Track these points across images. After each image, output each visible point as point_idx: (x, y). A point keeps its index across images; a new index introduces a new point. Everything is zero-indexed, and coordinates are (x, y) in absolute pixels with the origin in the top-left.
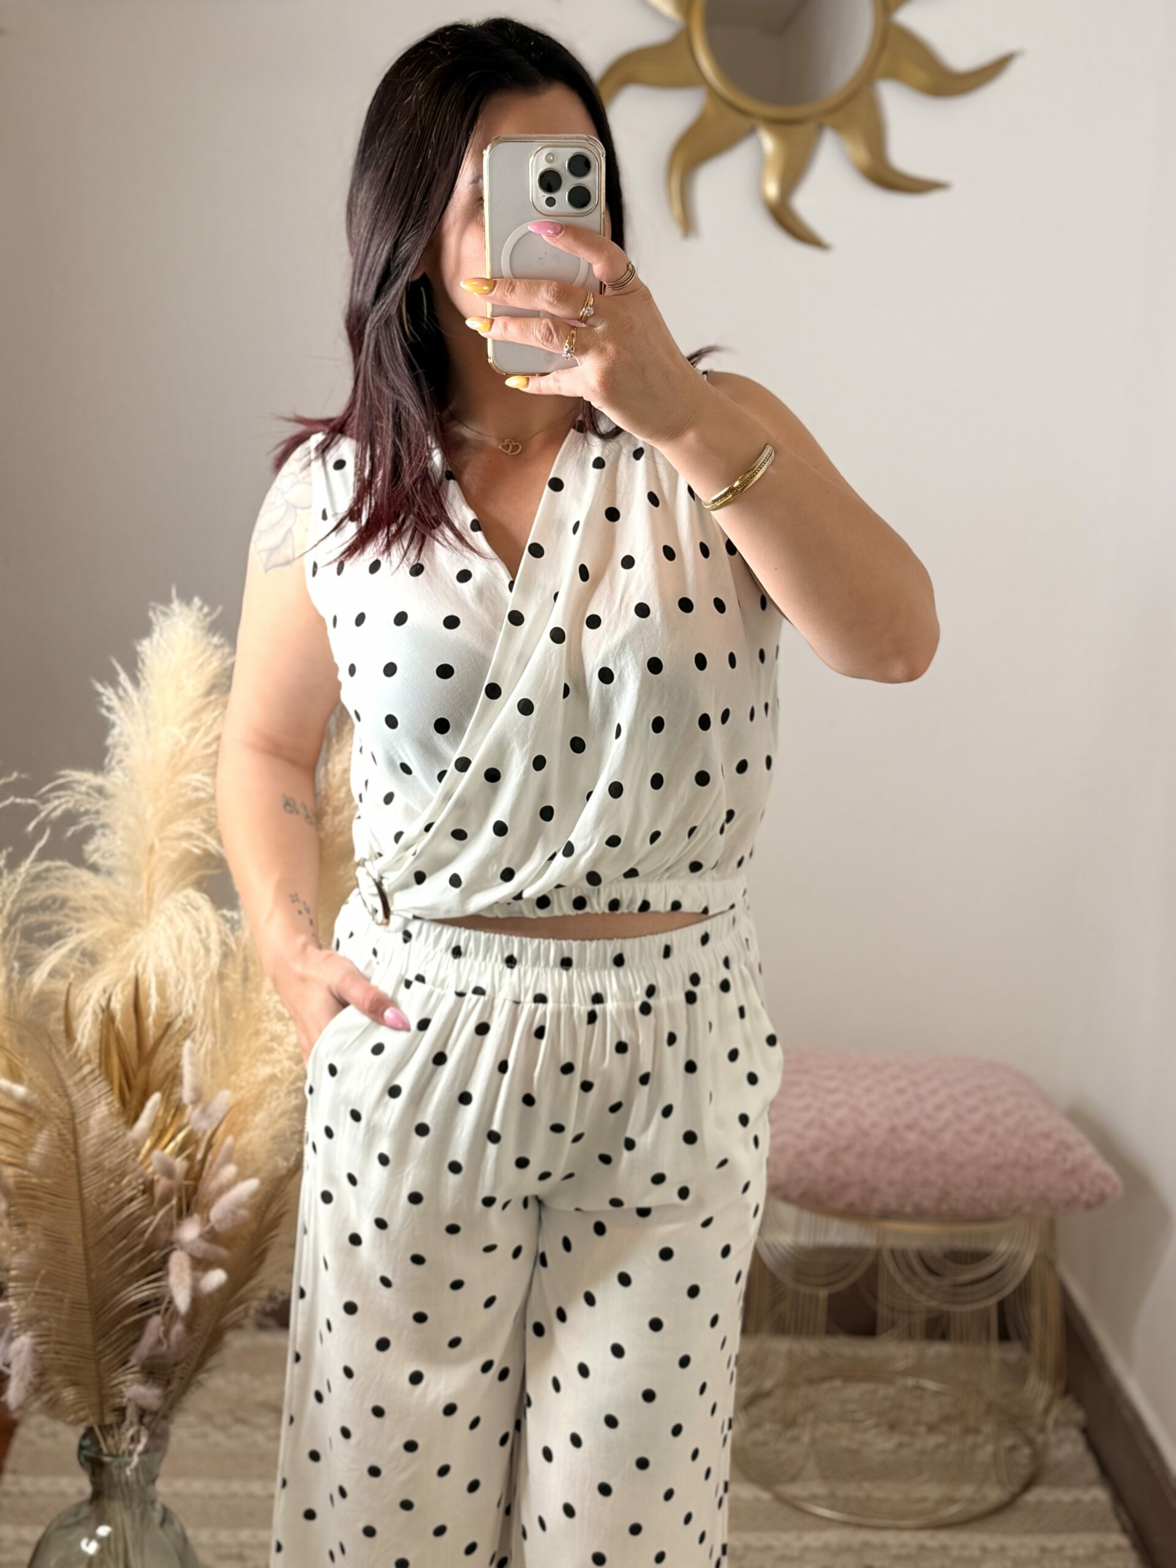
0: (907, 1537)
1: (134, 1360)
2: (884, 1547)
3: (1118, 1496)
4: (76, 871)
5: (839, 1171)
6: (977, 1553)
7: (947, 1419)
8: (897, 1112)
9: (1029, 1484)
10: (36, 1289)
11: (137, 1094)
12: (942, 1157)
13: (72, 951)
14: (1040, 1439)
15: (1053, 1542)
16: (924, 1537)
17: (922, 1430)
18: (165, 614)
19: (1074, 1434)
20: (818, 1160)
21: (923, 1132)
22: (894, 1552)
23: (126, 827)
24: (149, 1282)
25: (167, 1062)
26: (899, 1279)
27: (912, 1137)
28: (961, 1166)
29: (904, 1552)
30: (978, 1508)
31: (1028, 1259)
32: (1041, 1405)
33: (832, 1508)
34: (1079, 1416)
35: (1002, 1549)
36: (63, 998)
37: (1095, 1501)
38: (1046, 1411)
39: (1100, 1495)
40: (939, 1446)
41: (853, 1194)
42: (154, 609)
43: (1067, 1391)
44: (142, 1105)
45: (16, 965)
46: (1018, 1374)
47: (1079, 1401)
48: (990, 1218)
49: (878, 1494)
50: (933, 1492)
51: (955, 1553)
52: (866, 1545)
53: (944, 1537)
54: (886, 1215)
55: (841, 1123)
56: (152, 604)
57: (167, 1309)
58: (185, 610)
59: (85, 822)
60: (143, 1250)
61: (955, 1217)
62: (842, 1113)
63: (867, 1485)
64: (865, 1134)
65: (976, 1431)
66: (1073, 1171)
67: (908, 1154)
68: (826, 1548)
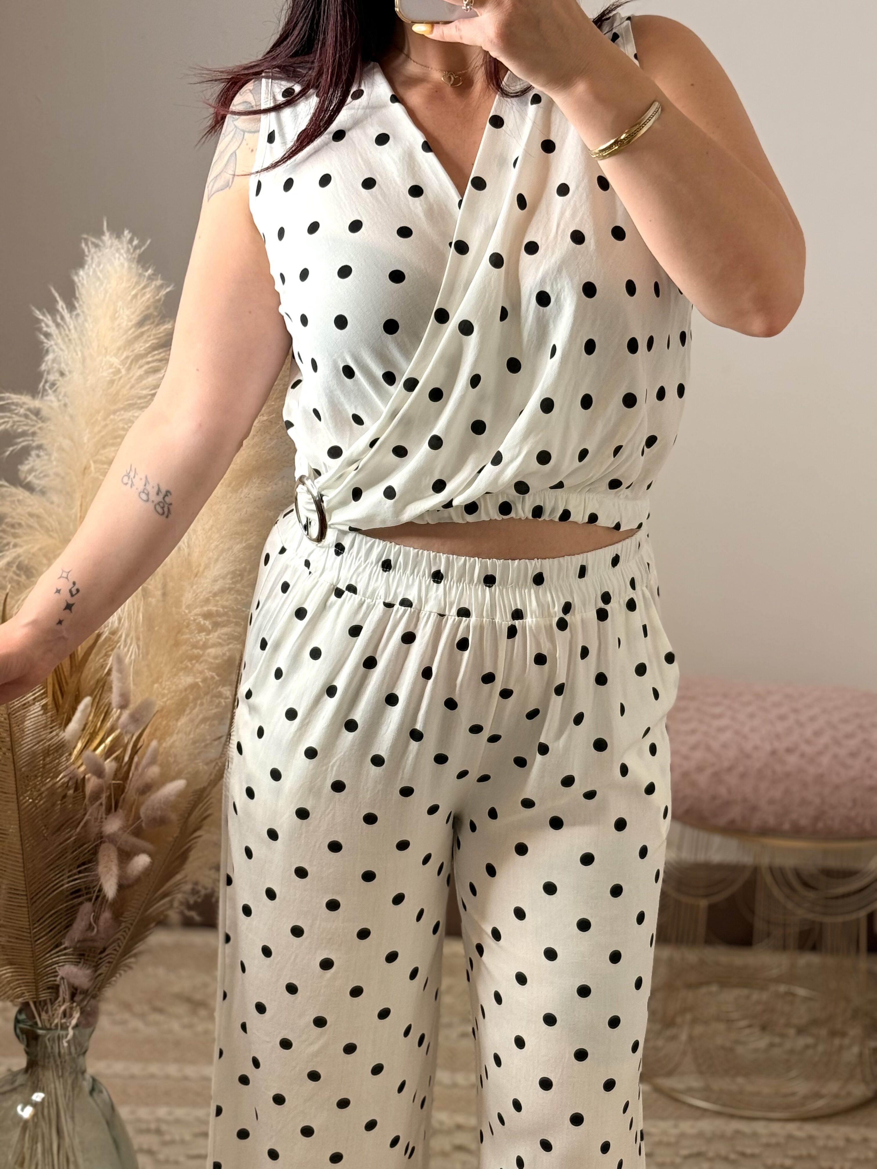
0: (776, 1127)
1: (66, 944)
2: (755, 1135)
4: (13, 490)
5: (722, 791)
6: (841, 1143)
7: (815, 1022)
8: (778, 737)
11: (69, 698)
12: (820, 779)
13: (9, 564)
16: (792, 1128)
17: (792, 1032)
18: (96, 246)
20: (703, 779)
21: (802, 755)
22: (764, 1140)
23: (61, 449)
24: (80, 872)
25: (97, 671)
26: (776, 891)
27: (792, 760)
28: (837, 787)
29: (773, 1140)
30: (842, 1103)
33: (707, 1099)
35: (865, 1140)
40: (807, 1047)
41: (735, 813)
42: (86, 240)
44: (74, 710)
48: (863, 836)
49: (750, 1088)
50: (801, 1087)
51: (821, 1143)
52: (738, 1133)
53: (810, 1128)
54: (765, 832)
55: (725, 746)
56: (85, 236)
57: (97, 897)
58: (116, 242)
59: (22, 442)
60: (75, 841)
61: (830, 835)
62: (727, 736)
63: (740, 1080)
64: (748, 756)
65: (843, 1034)
67: (788, 775)
68: (700, 1135)
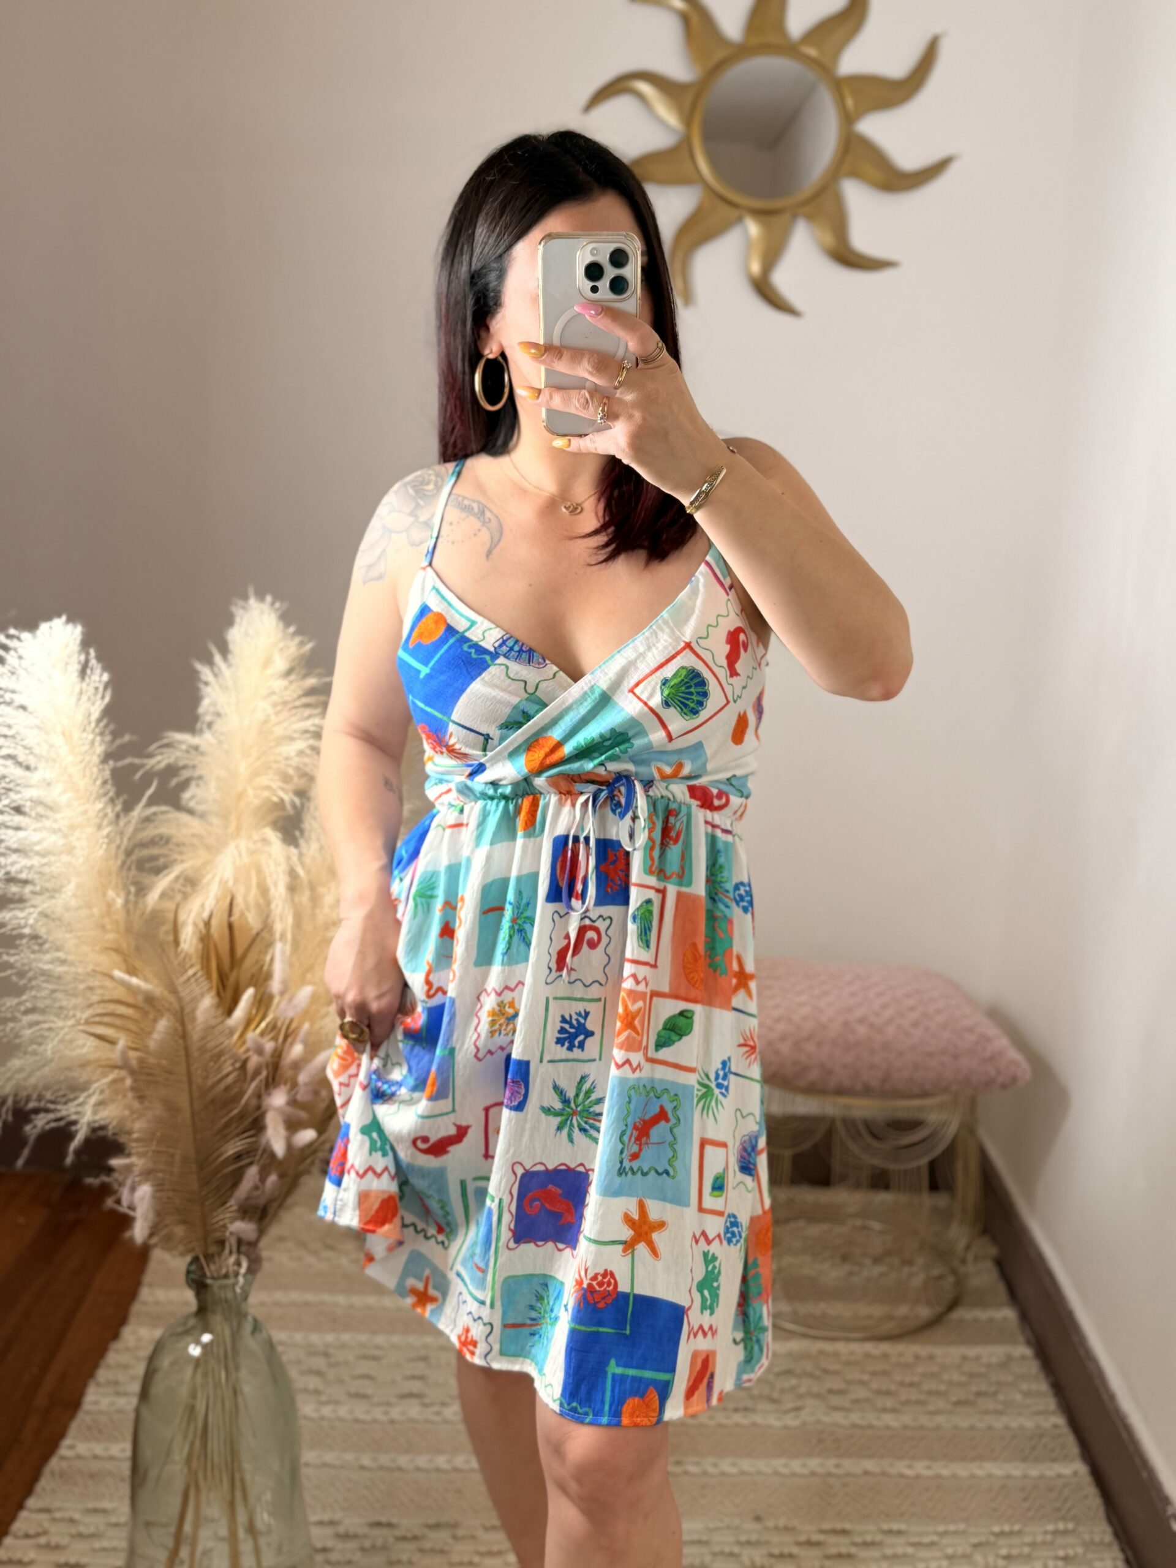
0: (855, 1347)
1: (232, 1202)
2: (836, 1354)
3: (1024, 1317)
4: (178, 814)
5: (802, 1057)
6: (910, 1359)
7: (888, 1253)
8: (849, 1010)
9: (954, 1304)
10: (153, 1147)
11: (230, 993)
12: (886, 1046)
13: (177, 878)
14: (962, 1270)
15: (972, 1351)
16: (870, 1347)
17: (868, 1261)
18: (244, 608)
19: (989, 1265)
20: (785, 1048)
21: (872, 1026)
22: (844, 1358)
23: (218, 779)
24: (248, 1137)
25: (252, 966)
26: (849, 1142)
27: (862, 1030)
28: (901, 1053)
29: (852, 1358)
30: (911, 1324)
31: (952, 1129)
32: (962, 1244)
33: (795, 1322)
34: (993, 1251)
35: (931, 1357)
36: (171, 916)
37: (1005, 1319)
38: (968, 1247)
39: (1008, 1314)
40: (882, 1275)
41: (814, 1075)
42: (235, 604)
43: (985, 1231)
44: (237, 1000)
45: (133, 889)
46: (945, 1217)
47: (995, 1240)
48: (924, 1094)
49: (831, 1311)
50: (878, 1311)
51: (893, 1360)
52: (822, 1352)
53: (885, 1347)
54: (840, 1091)
55: (804, 1019)
56: (234, 600)
58: (260, 605)
59: (184, 774)
60: (239, 1114)
61: (897, 1094)
62: (805, 1011)
63: (823, 1305)
64: (824, 1027)
65: (910, 1263)
66: (992, 1059)
67: (858, 1043)
68: (790, 1354)
